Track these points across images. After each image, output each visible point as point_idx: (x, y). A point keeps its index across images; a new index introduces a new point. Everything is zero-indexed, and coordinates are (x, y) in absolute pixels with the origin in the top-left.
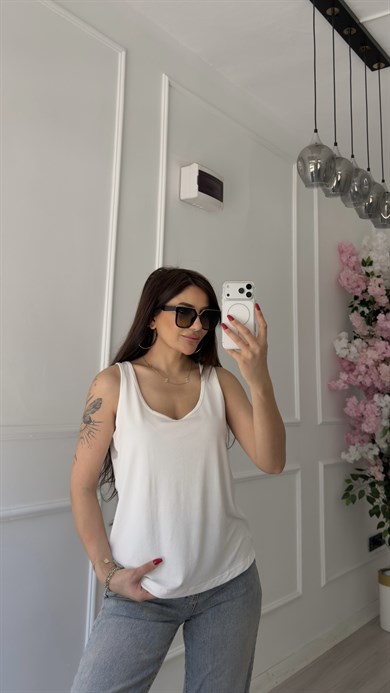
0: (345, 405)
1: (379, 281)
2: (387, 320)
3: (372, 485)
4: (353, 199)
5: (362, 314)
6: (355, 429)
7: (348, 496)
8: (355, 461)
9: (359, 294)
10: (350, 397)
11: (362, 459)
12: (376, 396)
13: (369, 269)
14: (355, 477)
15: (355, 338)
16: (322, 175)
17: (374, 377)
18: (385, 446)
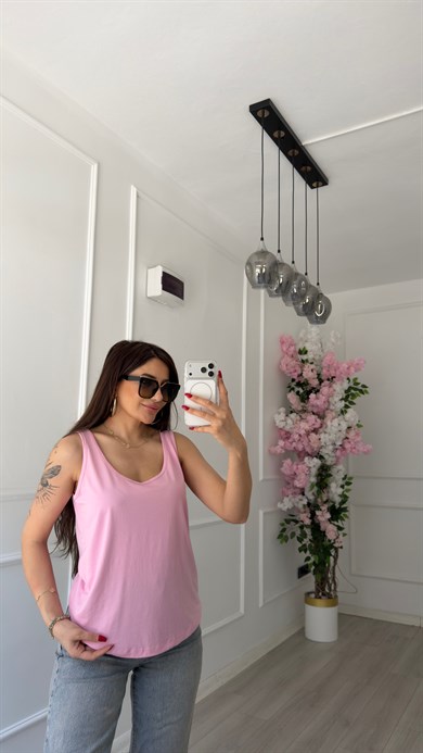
0: (281, 465)
1: (312, 366)
2: (317, 398)
3: (302, 527)
4: (293, 299)
5: (298, 393)
6: (289, 484)
7: (282, 536)
8: (288, 508)
9: (295, 377)
10: (285, 459)
11: (294, 507)
12: (306, 459)
13: (305, 357)
14: (288, 521)
15: (292, 412)
16: (267, 278)
17: (305, 443)
18: (312, 498)
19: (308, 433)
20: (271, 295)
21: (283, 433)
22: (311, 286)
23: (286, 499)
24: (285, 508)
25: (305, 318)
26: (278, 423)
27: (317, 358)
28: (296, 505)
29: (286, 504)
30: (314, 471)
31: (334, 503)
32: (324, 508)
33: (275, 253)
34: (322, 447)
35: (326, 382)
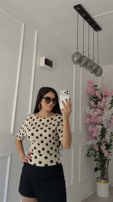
0: (88, 128)
1: (99, 91)
2: (101, 103)
3: (96, 152)
4: (89, 68)
5: (94, 101)
6: (91, 135)
7: (88, 155)
8: (90, 145)
9: (93, 95)
10: (90, 125)
12: (97, 125)
13: (96, 88)
14: (90, 149)
15: (92, 108)
17: (97, 120)
18: (99, 140)
19: (98, 116)
20: (81, 66)
21: (89, 116)
23: (90, 141)
24: (89, 144)
26: (87, 112)
27: (101, 88)
28: (93, 143)
30: (100, 130)
31: (107, 143)
32: (104, 144)
34: (103, 121)
35: (104, 97)
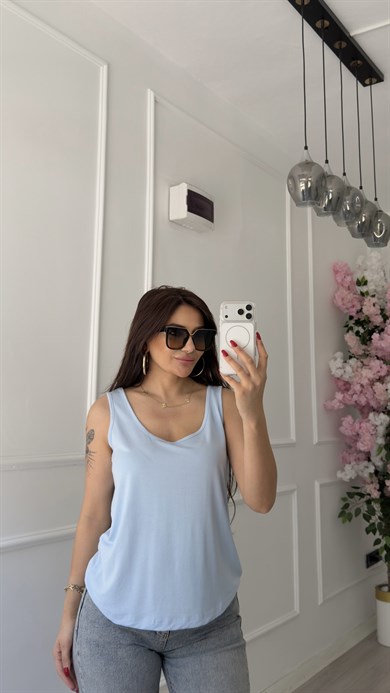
1: (374, 300)
2: (381, 339)
3: (369, 502)
4: (346, 218)
5: (357, 333)
6: (350, 447)
7: (344, 514)
8: (351, 479)
9: (354, 314)
11: (358, 477)
12: (371, 415)
13: (364, 289)
14: (351, 495)
15: (350, 357)
16: (313, 192)
17: (369, 396)
18: (380, 464)
19: (372, 383)
20: (319, 213)
21: (341, 383)
22: (367, 202)
23: (348, 467)
24: (346, 478)
25: (362, 241)
26: (334, 371)
28: (360, 473)
29: (348, 473)
33: (322, 163)
